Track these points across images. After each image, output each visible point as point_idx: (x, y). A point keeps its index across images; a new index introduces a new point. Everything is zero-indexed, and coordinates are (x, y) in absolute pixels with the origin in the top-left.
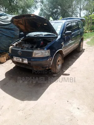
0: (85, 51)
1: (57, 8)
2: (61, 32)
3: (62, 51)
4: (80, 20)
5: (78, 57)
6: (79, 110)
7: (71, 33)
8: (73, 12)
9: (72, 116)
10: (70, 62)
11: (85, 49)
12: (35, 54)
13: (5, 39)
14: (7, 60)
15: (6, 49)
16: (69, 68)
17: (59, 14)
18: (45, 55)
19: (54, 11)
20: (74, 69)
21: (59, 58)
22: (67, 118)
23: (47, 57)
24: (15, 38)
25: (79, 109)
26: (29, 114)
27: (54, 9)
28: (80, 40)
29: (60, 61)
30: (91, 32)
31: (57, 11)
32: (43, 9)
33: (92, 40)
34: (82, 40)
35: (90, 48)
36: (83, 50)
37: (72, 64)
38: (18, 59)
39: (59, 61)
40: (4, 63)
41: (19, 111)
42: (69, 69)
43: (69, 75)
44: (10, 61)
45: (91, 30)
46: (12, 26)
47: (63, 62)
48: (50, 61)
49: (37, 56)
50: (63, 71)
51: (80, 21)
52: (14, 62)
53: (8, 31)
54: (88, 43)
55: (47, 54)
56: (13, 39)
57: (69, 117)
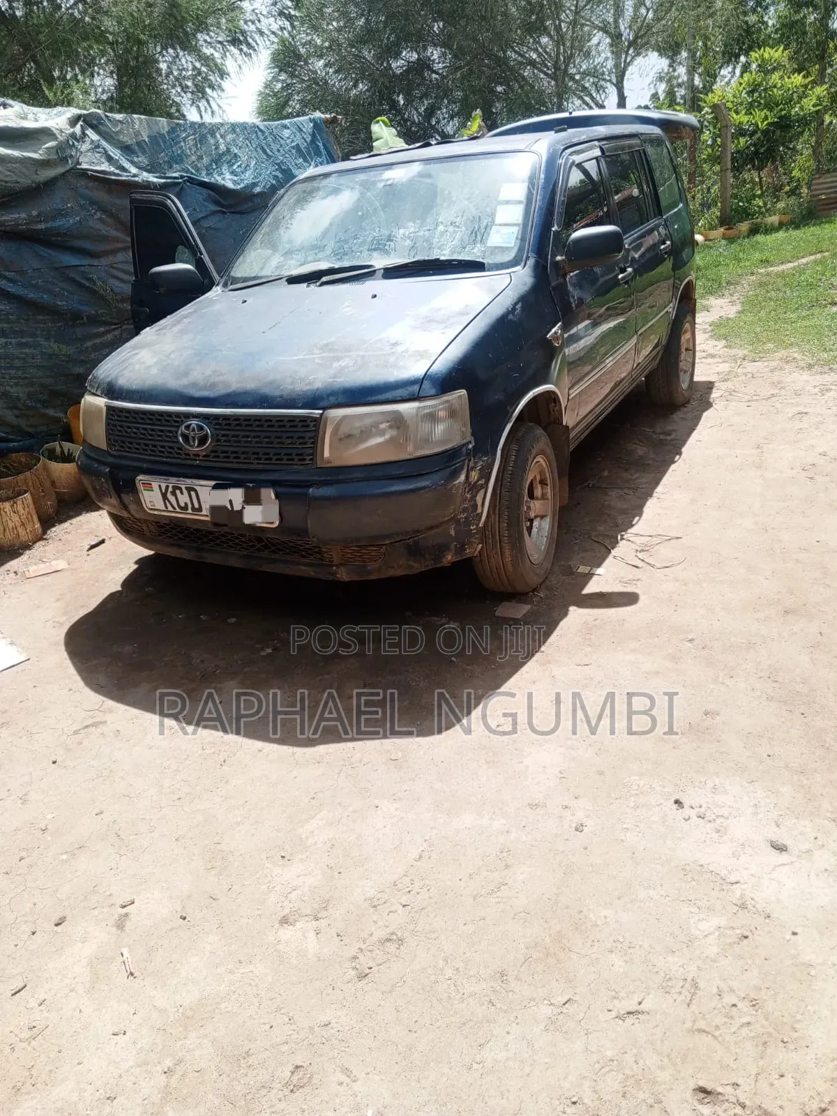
0: (715, 394)
1: (419, 39)
4: (656, 130)
5: (669, 450)
6: (784, 858)
9: (743, 906)
10: (613, 498)
11: (709, 386)
13: (21, 334)
16: (615, 543)
19: (397, 65)
20: (664, 553)
21: (540, 464)
22: (702, 926)
24: (93, 321)
25: (781, 848)
26: (380, 934)
28: (671, 308)
29: (538, 492)
30: (731, 240)
31: (423, 65)
33: (751, 305)
34: (687, 304)
35: (750, 367)
36: (701, 397)
37: (638, 510)
38: (184, 498)
41: (285, 921)
42: (623, 549)
43: (630, 599)
45: (726, 221)
47: (566, 501)
48: (474, 488)
49: (359, 454)
50: (570, 572)
53: (30, 260)
54: (722, 330)
56: (80, 332)
57: (722, 921)
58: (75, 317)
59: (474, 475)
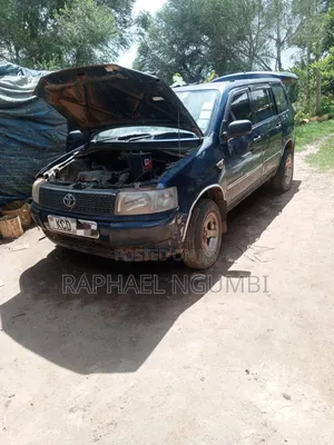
0: (301, 187)
1: (198, 42)
2: (213, 125)
3: (218, 190)
4: (278, 80)
5: (277, 209)
6: (288, 402)
7: (247, 127)
8: (252, 56)
9: (265, 425)
10: (249, 230)
11: (300, 182)
12: (127, 203)
13: (19, 155)
14: (25, 228)
15: (20, 190)
16: (246, 249)
17: (204, 63)
18: (160, 206)
19: (187, 52)
20: (267, 255)
21: (212, 216)
22: (245, 432)
23: (169, 214)
24: (51, 150)
25: (288, 398)
26: (109, 421)
27: (186, 46)
28: (281, 152)
29: (213, 227)
30: (320, 121)
31: (199, 52)
32: (148, 48)
33: (323, 148)
34: (289, 149)
35: (318, 176)
36: (295, 186)
37: (258, 235)
38: (65, 225)
39: (209, 228)
40: (15, 238)
41: (71, 410)
42: (249, 253)
44: (37, 232)
45: (319, 114)
46: (39, 110)
47: (226, 230)
48: (179, 226)
49: (130, 210)
50: (224, 260)
51: (279, 84)
52: (49, 234)
53: (27, 127)
54: (310, 159)
55: (166, 201)
56: (45, 155)
57: (254, 431)
58: (44, 149)
59: (179, 221)
